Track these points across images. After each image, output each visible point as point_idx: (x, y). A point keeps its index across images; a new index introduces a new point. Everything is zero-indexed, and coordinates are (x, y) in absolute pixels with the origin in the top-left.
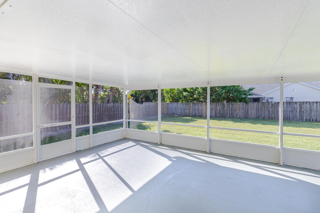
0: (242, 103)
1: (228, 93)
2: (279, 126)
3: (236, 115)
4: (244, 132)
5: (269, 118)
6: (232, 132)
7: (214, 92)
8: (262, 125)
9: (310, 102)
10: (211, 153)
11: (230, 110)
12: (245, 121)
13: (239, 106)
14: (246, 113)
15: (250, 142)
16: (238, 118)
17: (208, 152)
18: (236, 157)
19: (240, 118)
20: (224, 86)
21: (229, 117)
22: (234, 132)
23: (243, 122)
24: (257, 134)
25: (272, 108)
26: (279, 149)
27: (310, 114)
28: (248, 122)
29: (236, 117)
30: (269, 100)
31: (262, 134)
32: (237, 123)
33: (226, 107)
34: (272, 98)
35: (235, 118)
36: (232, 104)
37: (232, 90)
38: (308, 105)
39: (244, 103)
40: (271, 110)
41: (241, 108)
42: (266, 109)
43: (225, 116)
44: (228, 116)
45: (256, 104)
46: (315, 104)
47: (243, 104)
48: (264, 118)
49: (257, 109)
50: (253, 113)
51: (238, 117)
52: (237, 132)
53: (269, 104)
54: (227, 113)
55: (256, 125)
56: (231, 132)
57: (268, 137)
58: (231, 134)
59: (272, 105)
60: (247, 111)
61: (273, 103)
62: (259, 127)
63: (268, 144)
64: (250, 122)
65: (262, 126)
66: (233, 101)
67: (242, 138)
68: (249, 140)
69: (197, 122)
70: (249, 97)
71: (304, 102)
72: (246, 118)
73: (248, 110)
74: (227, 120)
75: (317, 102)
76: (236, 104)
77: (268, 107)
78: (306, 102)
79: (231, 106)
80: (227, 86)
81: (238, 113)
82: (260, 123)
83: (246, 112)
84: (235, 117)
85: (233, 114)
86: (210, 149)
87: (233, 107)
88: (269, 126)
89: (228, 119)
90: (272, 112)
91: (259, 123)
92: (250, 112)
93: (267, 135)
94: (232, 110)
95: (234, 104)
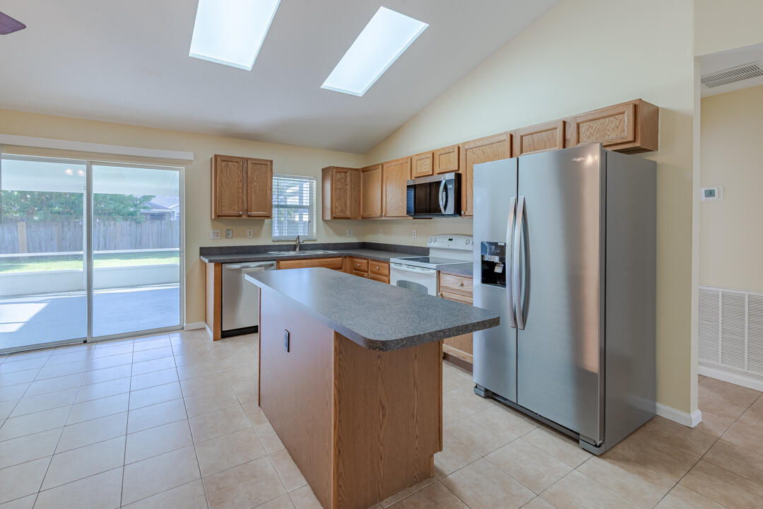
0: (128, 222)
13: (122, 230)
36: (104, 225)
39: (134, 224)
41: (125, 233)
47: (131, 225)
70: (143, 211)
76: (115, 224)
95: (110, 226)
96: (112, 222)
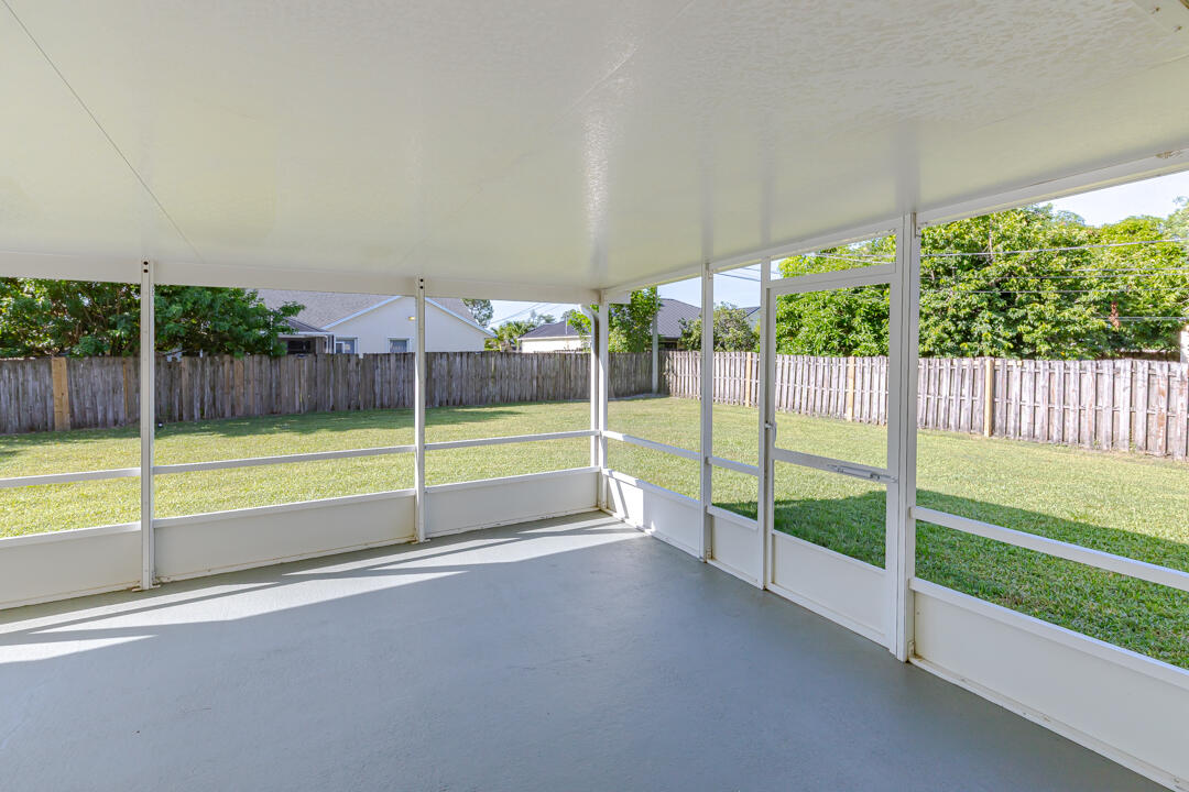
0: (257, 358)
1: (192, 317)
2: (413, 426)
3: (233, 407)
4: (282, 468)
5: (349, 407)
6: (234, 474)
7: (123, 310)
8: (333, 434)
9: (447, 354)
10: (162, 584)
11: (207, 390)
12: (272, 424)
13: (244, 372)
14: (274, 396)
15: (311, 498)
16: (241, 419)
17: (146, 585)
18: (282, 564)
19: (247, 416)
20: (178, 287)
21: (202, 414)
22: (241, 473)
23: (264, 430)
24: (327, 466)
25: (357, 372)
26: (415, 497)
27: (450, 385)
28: (283, 429)
29: (233, 414)
30: (346, 348)
31: (343, 463)
32: (242, 438)
33: (185, 376)
34: (351, 342)
35: (228, 421)
36: (212, 363)
37: (211, 306)
38: (444, 363)
39: (266, 360)
40: (354, 379)
41: (251, 377)
42: (340, 377)
43: (181, 415)
44: (197, 414)
45: (306, 361)
46: (458, 359)
47: (261, 363)
48: (333, 409)
49: (313, 381)
50: (297, 396)
51: (240, 411)
52: (252, 474)
53: (349, 361)
54: (191, 403)
55: (314, 435)
56: (226, 475)
57: (363, 469)
58: (228, 483)
59: (357, 364)
60: (276, 388)
61: (361, 357)
62: (324, 440)
63: (369, 492)
64: (292, 429)
65: (336, 434)
66: (218, 351)
67: (281, 492)
68: (305, 490)
69: (16, 460)
70: (281, 335)
71: (435, 353)
72: (271, 414)
73: (279, 384)
74: (194, 432)
75: (461, 354)
76: (232, 362)
77: (346, 372)
78: (442, 354)
79: (208, 370)
80: (188, 287)
81: (242, 398)
82: (326, 428)
83: (274, 391)
84: (228, 414)
85: (218, 405)
86: (155, 570)
87: (220, 373)
88: (354, 432)
89: (200, 424)
90: (359, 385)
91: (322, 427)
92: (285, 392)
93: (359, 464)
94: (213, 389)
95: (223, 364)
96: (227, 358)
